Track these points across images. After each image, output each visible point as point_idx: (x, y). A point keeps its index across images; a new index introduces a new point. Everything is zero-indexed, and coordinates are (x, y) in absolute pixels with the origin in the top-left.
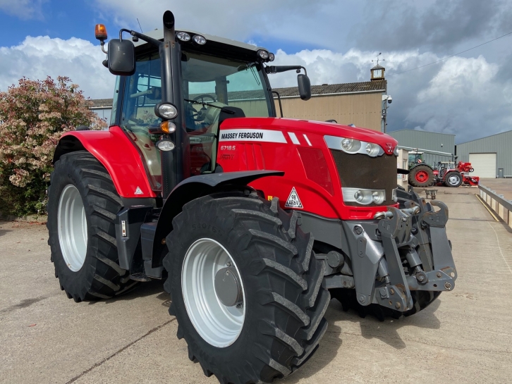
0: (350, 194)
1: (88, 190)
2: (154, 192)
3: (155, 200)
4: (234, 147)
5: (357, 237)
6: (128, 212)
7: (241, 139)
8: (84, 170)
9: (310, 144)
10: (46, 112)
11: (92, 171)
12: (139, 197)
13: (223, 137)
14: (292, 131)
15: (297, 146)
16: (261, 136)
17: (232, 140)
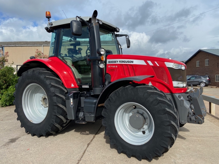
0: (175, 84)
1: (50, 86)
2: (78, 86)
3: (78, 89)
4: (116, 66)
5: (180, 99)
6: (73, 94)
7: (120, 63)
8: (47, 76)
9: (158, 65)
11: (51, 77)
12: (73, 88)
13: (109, 62)
14: (149, 60)
15: (152, 66)
16: (132, 62)
17: (115, 63)
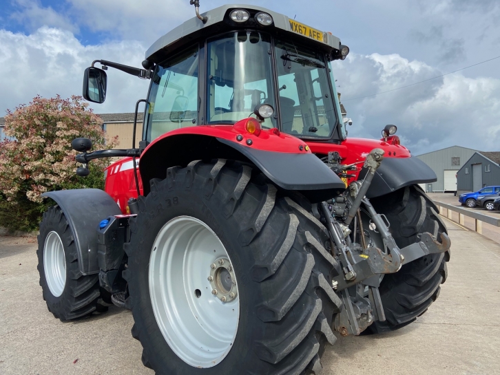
10: (65, 129)
